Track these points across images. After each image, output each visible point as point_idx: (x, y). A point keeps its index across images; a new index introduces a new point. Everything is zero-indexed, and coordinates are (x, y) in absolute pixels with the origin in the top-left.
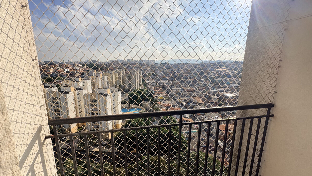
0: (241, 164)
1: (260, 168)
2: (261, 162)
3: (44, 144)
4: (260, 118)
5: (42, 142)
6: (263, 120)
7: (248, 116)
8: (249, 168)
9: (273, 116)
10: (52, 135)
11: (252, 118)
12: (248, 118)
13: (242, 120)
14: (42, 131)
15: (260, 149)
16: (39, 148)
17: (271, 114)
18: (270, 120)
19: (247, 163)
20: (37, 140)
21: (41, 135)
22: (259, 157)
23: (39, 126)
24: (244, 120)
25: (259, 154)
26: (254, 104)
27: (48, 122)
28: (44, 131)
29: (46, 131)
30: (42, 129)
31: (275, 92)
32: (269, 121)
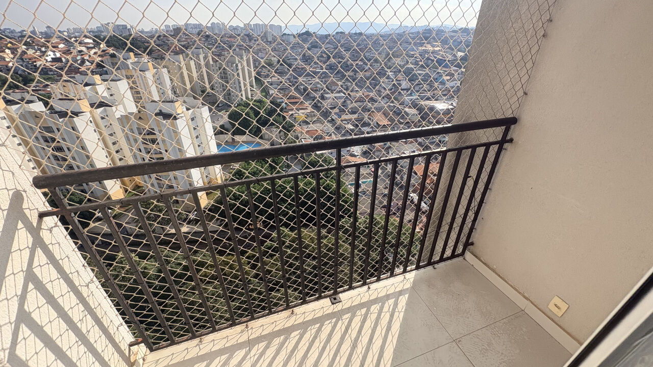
0: (445, 228)
1: (474, 230)
2: (477, 220)
3: (41, 229)
4: (487, 146)
5: (35, 225)
6: (494, 149)
7: (468, 144)
8: (457, 233)
9: (511, 141)
10: (55, 210)
11: (474, 148)
12: (467, 148)
13: (457, 151)
14: (25, 201)
15: (478, 201)
16: (32, 237)
17: (508, 138)
18: (505, 149)
19: (455, 225)
20: (20, 221)
21: (27, 212)
22: (475, 213)
23: (11, 193)
24: (459, 151)
25: (476, 209)
26: (481, 120)
27: (32, 183)
28: (29, 201)
29: (37, 201)
30: (23, 199)
31: (525, 94)
32: (503, 151)
